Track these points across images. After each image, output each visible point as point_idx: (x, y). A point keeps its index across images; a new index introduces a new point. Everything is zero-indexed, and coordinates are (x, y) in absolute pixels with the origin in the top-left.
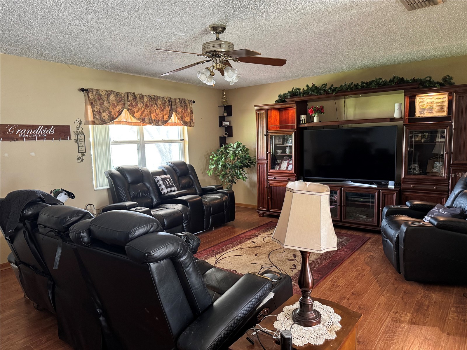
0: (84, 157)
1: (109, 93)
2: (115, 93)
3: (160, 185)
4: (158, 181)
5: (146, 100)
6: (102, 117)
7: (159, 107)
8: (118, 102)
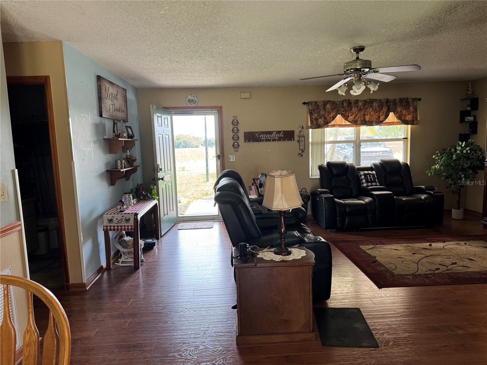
0: (303, 154)
1: (325, 103)
2: (331, 102)
3: (362, 180)
4: (361, 176)
5: (360, 104)
6: (319, 122)
7: (374, 109)
8: (333, 110)
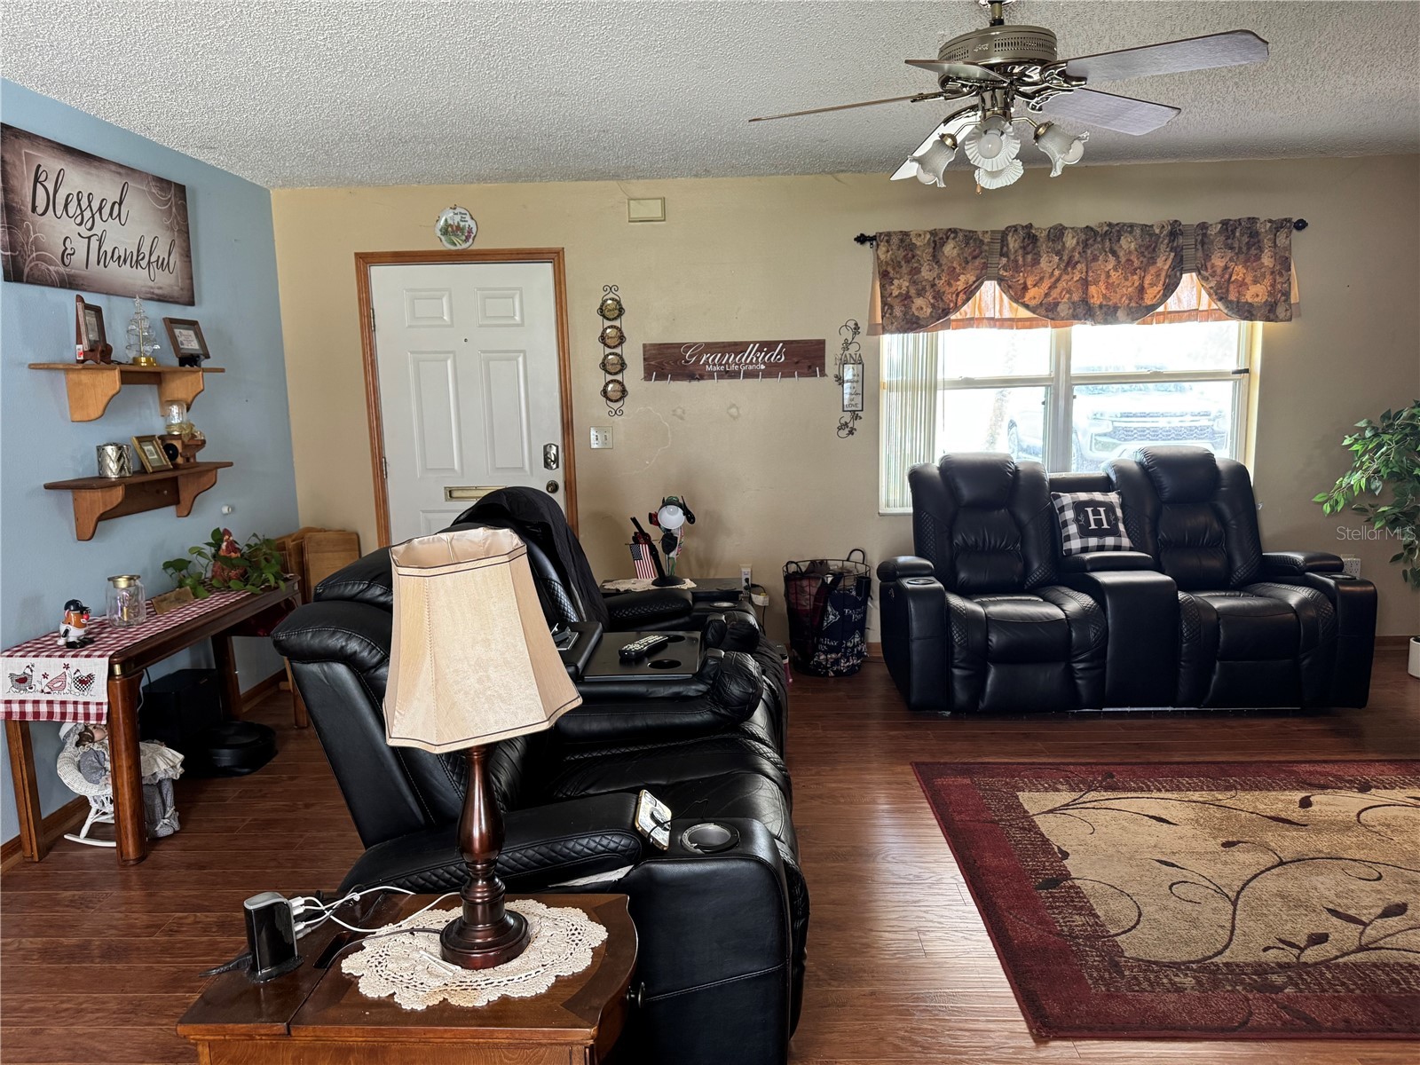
0: (857, 424)
1: (938, 240)
2: (961, 235)
3: (1065, 524)
4: (1062, 509)
5: (1070, 241)
6: (914, 309)
7: (1123, 260)
8: (967, 263)
